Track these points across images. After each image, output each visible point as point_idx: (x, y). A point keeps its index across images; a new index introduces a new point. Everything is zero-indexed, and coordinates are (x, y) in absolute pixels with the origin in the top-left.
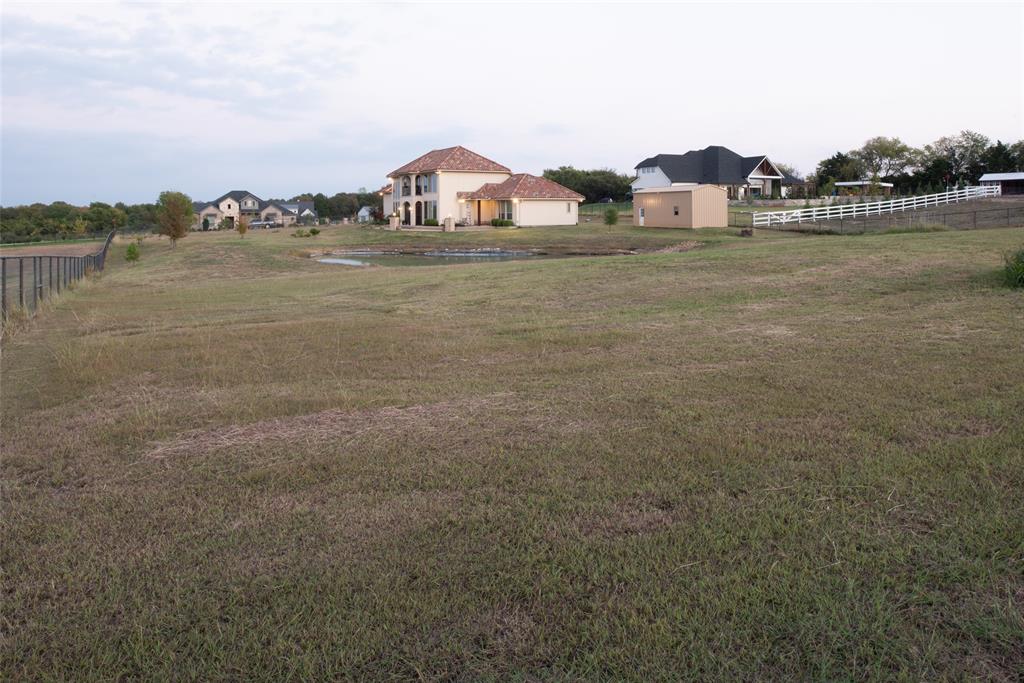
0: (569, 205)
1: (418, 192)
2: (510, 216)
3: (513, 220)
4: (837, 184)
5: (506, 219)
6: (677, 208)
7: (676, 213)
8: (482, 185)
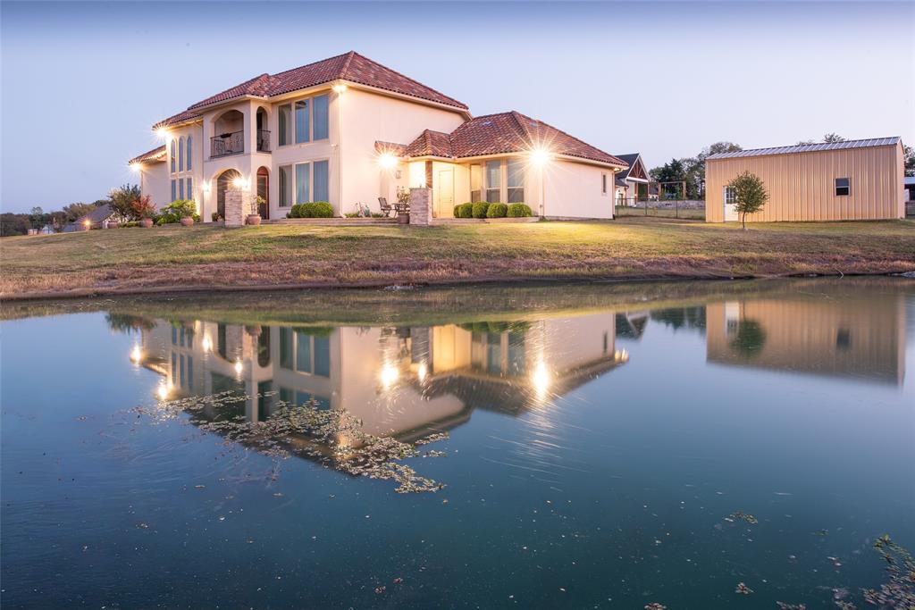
0: (605, 178)
2: (516, 195)
3: (528, 202)
5: (504, 201)
6: (846, 181)
7: (842, 191)
8: (420, 132)
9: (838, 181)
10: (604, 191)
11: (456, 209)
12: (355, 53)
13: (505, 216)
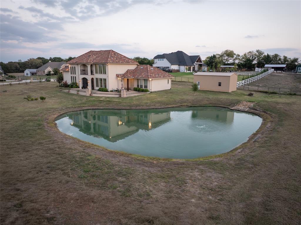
0: (168, 80)
1: (92, 73)
2: (146, 87)
3: (148, 89)
4: (221, 66)
5: (143, 88)
6: (221, 83)
7: (220, 85)
8: (127, 70)
9: (219, 83)
10: (168, 83)
11: (134, 88)
12: (112, 50)
13: (143, 92)
